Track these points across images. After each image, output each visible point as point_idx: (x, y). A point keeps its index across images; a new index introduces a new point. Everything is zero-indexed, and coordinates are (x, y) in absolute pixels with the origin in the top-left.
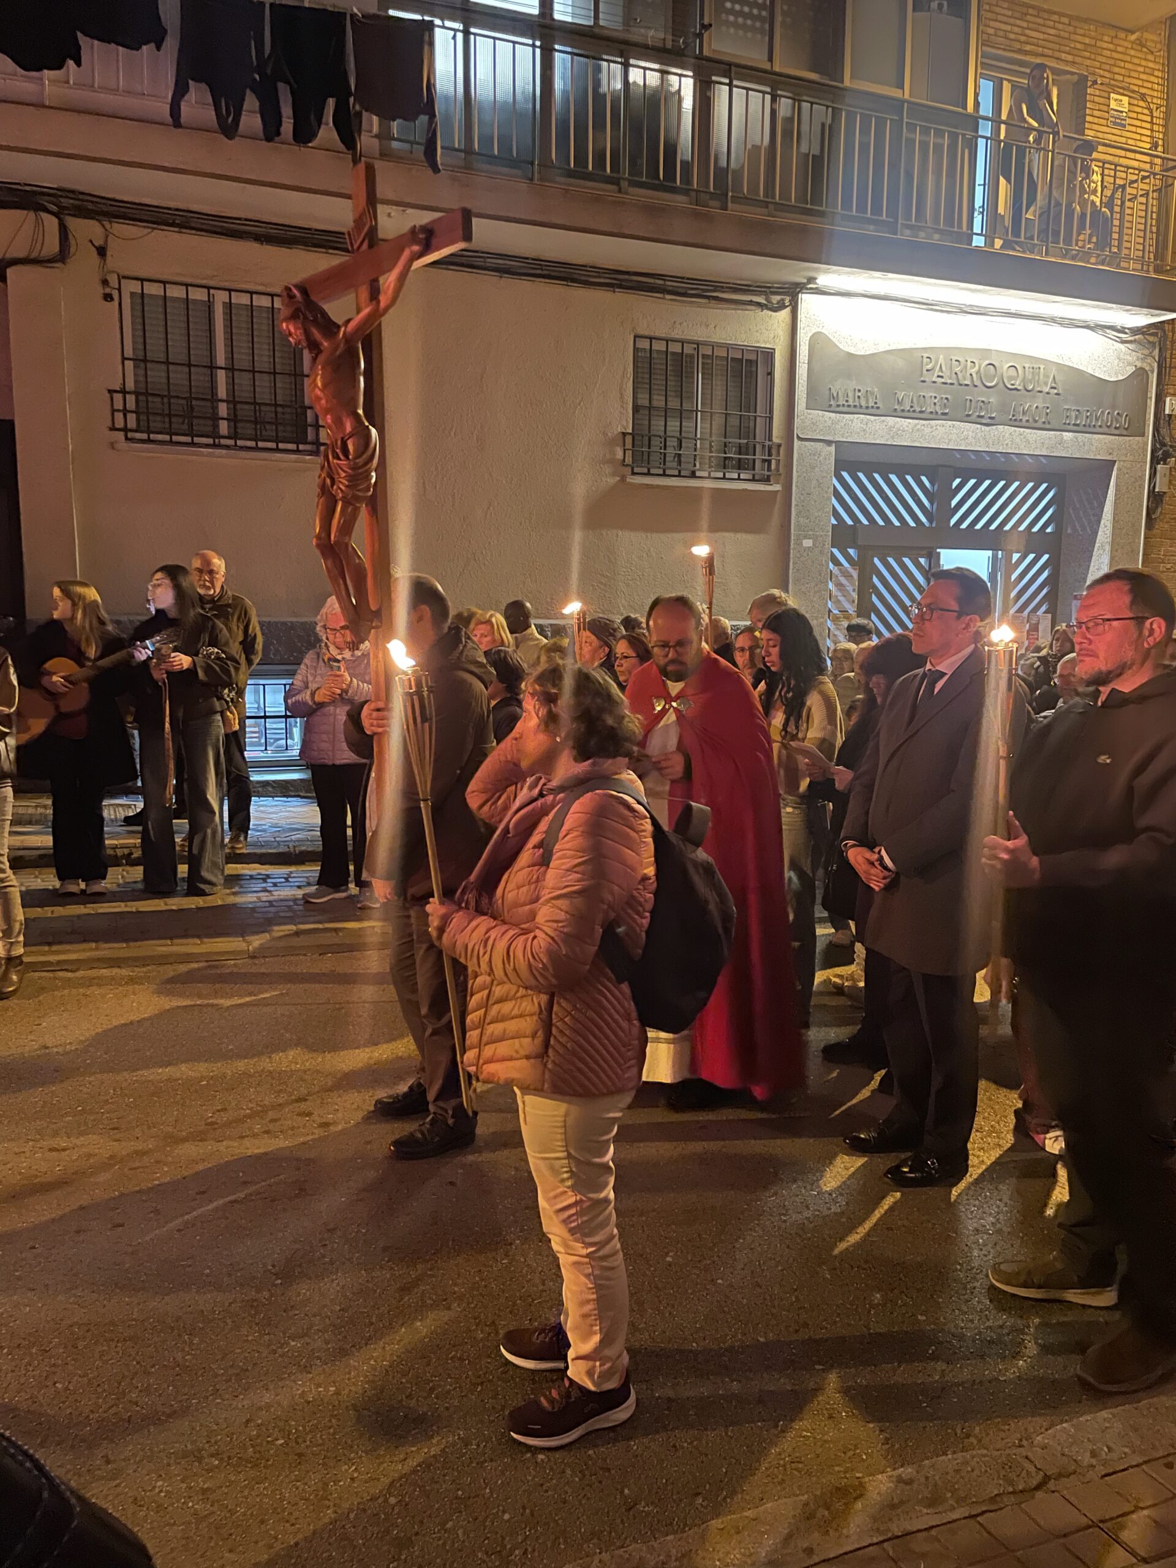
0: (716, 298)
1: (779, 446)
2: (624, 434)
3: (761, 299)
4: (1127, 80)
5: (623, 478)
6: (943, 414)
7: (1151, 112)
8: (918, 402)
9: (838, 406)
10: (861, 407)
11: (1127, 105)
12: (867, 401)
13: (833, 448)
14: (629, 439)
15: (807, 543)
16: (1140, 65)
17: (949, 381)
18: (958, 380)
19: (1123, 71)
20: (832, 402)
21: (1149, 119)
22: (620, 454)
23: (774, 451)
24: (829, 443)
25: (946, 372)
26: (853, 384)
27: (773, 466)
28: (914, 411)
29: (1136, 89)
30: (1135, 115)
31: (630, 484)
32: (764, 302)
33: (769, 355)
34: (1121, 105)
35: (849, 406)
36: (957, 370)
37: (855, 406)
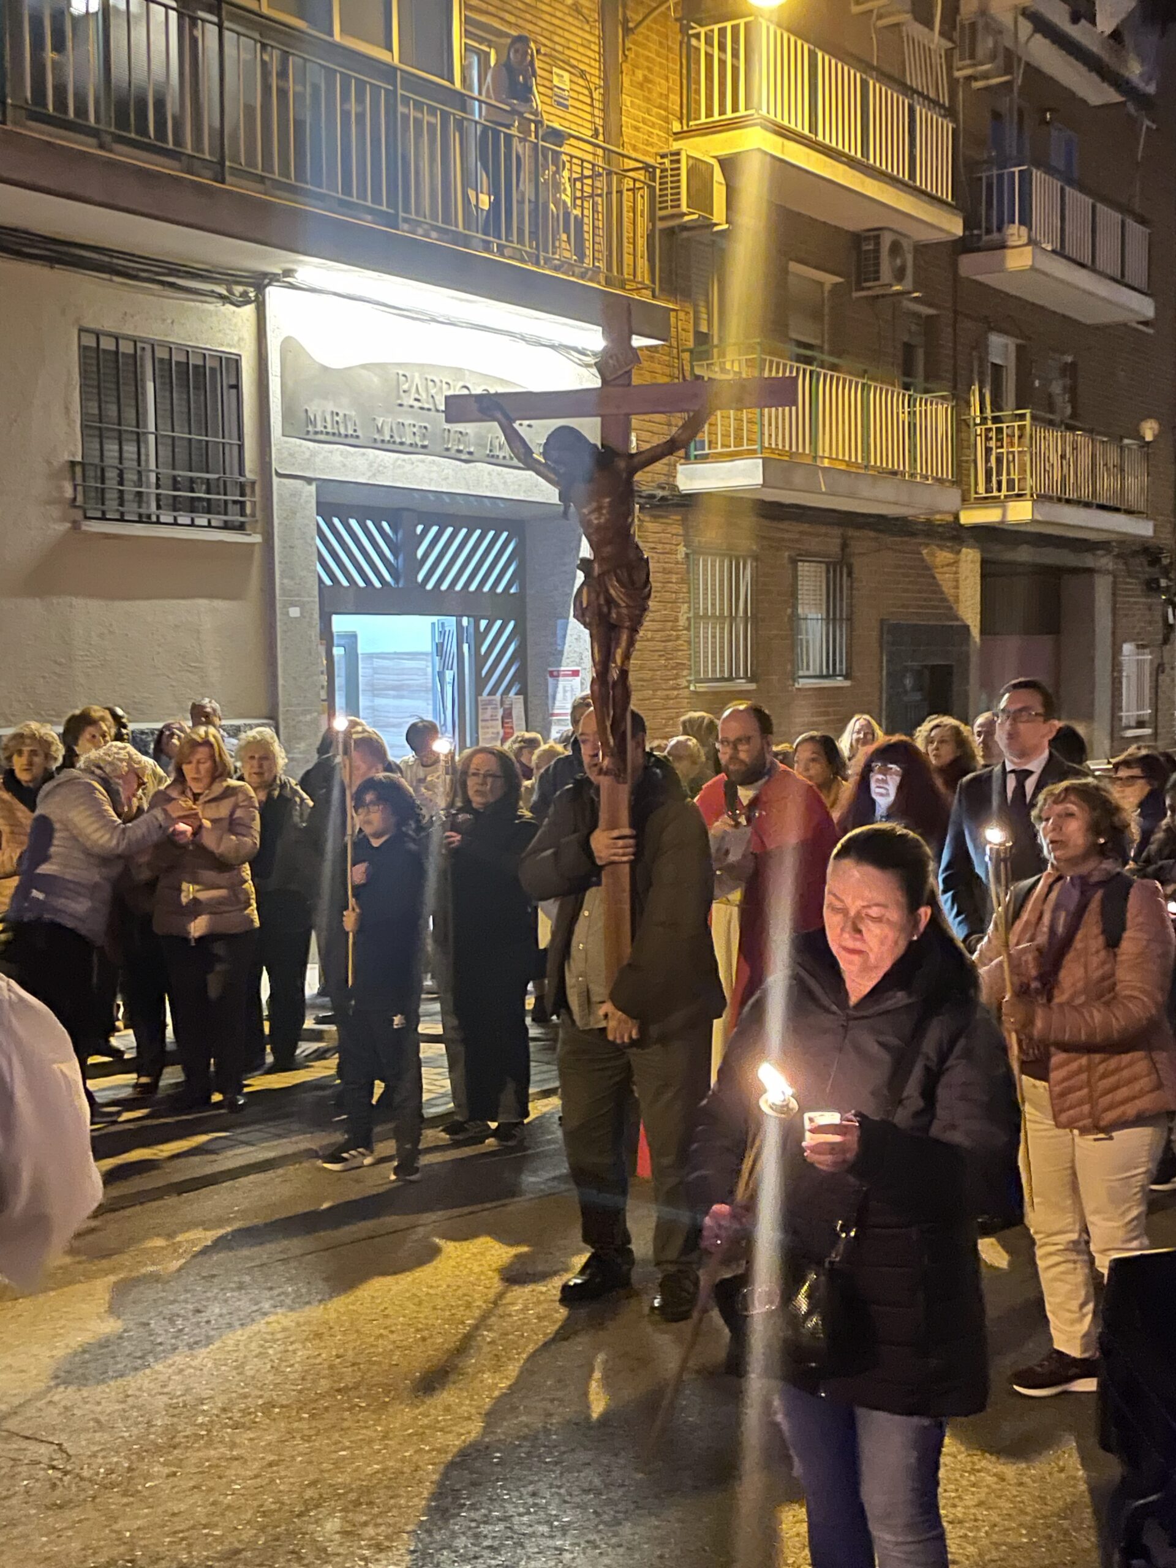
0: (172, 285)
1: (253, 483)
2: (73, 464)
3: (222, 290)
4: (567, 52)
5: (76, 526)
6: (424, 447)
7: (591, 93)
8: (398, 429)
9: (316, 433)
10: (340, 434)
11: (568, 82)
12: (346, 428)
13: (313, 488)
14: (78, 469)
15: (294, 612)
16: (577, 35)
17: (426, 406)
18: (435, 404)
19: (562, 41)
20: (310, 428)
21: (588, 101)
22: (69, 493)
23: (248, 490)
24: (309, 480)
25: (423, 396)
26: (330, 407)
27: (248, 511)
28: (394, 442)
29: (575, 63)
30: (575, 95)
31: (86, 532)
32: (225, 293)
33: (235, 363)
34: (563, 82)
35: (327, 433)
36: (433, 391)
37: (334, 434)
